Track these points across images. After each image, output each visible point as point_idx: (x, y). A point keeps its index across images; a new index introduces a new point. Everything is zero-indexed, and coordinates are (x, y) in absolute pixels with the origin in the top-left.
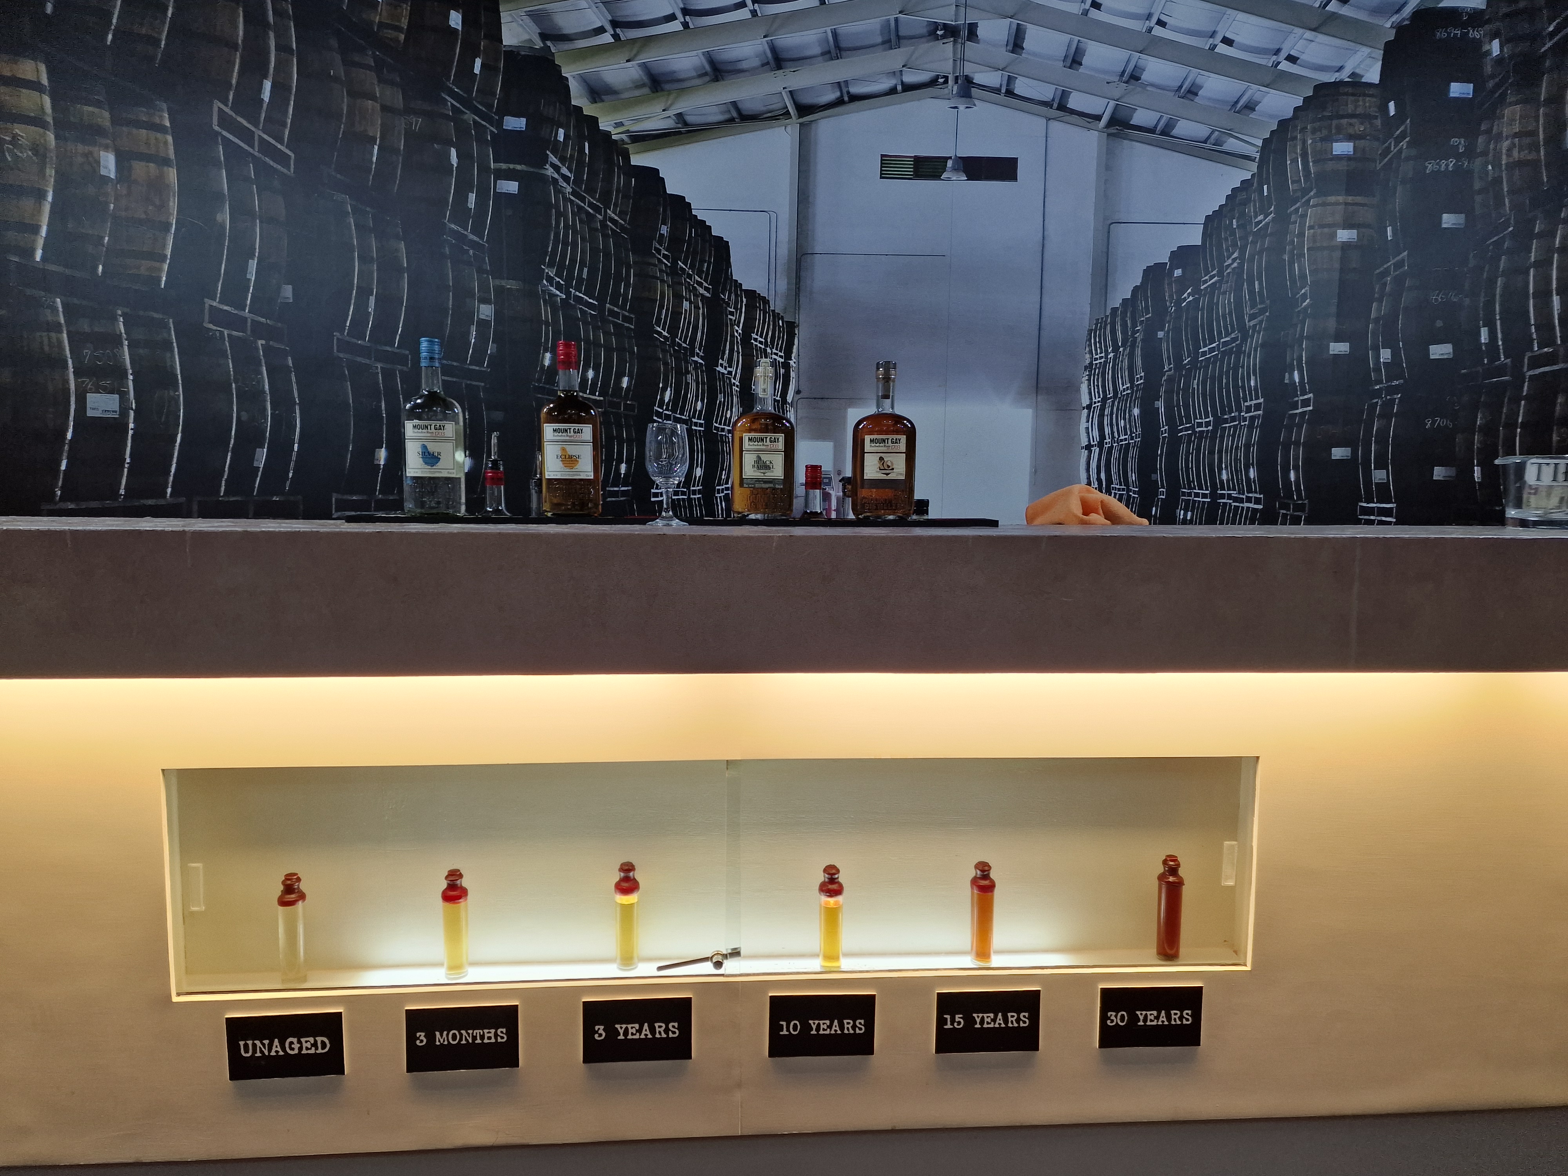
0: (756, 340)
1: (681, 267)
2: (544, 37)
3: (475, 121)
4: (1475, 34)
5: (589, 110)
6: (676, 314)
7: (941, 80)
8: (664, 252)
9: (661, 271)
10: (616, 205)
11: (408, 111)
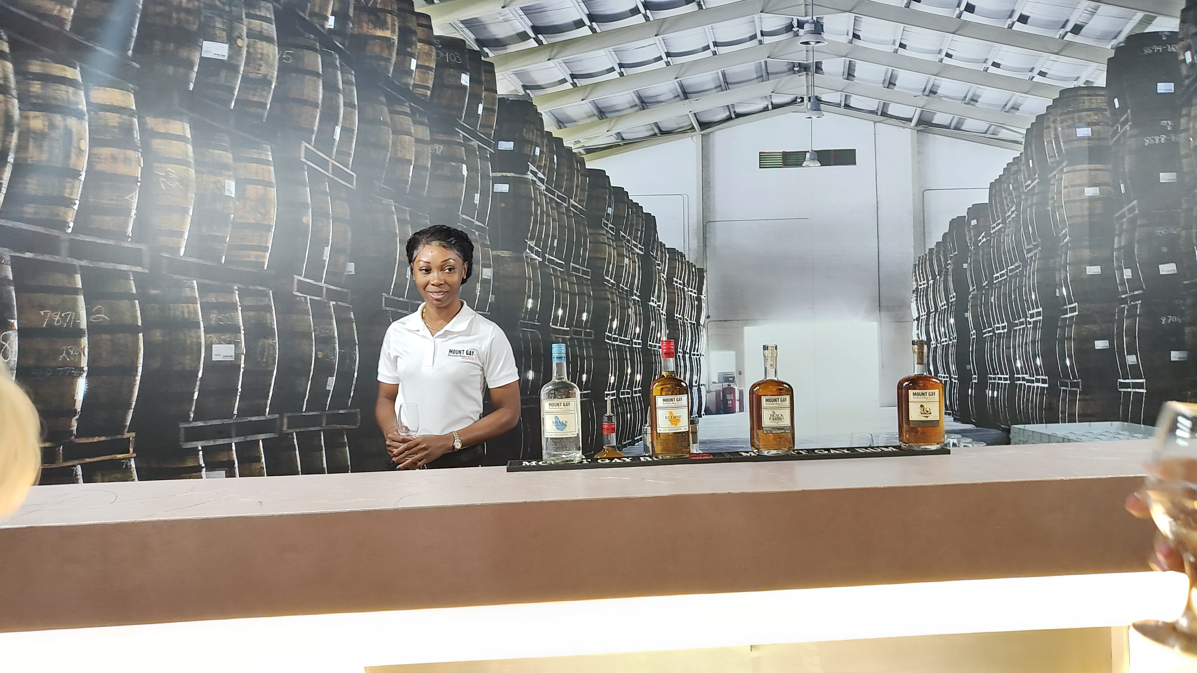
0: (676, 282)
1: (622, 235)
2: (525, 87)
3: (478, 145)
4: (1172, 49)
5: (556, 133)
6: (620, 267)
7: (799, 100)
8: (610, 225)
9: (608, 238)
10: (576, 196)
11: (433, 141)
